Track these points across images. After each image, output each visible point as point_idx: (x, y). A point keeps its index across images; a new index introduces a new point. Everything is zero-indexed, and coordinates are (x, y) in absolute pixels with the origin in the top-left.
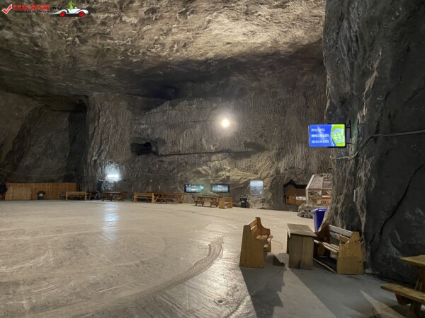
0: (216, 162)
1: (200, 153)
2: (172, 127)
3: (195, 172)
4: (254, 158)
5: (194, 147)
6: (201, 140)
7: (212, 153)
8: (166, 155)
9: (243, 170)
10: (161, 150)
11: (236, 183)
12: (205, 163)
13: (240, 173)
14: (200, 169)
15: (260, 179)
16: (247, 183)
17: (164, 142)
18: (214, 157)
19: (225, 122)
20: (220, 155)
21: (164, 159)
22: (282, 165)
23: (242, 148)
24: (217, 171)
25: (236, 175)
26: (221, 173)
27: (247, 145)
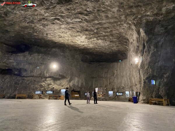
4: (62, 81)
9: (58, 85)
11: (56, 90)
12: (44, 81)
14: (42, 84)
16: (60, 90)
17: (26, 70)
18: (48, 79)
19: (54, 66)
24: (49, 85)
25: (56, 87)
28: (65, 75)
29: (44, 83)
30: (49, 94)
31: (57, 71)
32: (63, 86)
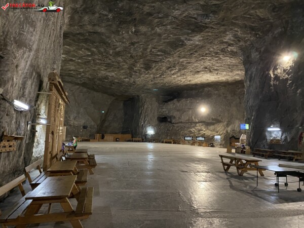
0: (199, 127)
1: (191, 123)
2: (178, 110)
3: (189, 131)
4: (216, 126)
5: (189, 120)
6: (192, 117)
7: (197, 123)
8: (176, 123)
9: (211, 131)
10: (173, 121)
11: (208, 136)
12: (194, 127)
13: (210, 132)
14: (191, 130)
15: (219, 135)
16: (213, 137)
17: (174, 117)
18: (198, 125)
19: (203, 110)
20: (200, 124)
21: (175, 125)
22: (229, 129)
23: (211, 121)
24: (199, 131)
25: (208, 133)
26: (201, 132)
27: (213, 119)
28: (219, 118)
29: (193, 129)
30: (199, 140)
31: (208, 115)
32: (217, 132)
